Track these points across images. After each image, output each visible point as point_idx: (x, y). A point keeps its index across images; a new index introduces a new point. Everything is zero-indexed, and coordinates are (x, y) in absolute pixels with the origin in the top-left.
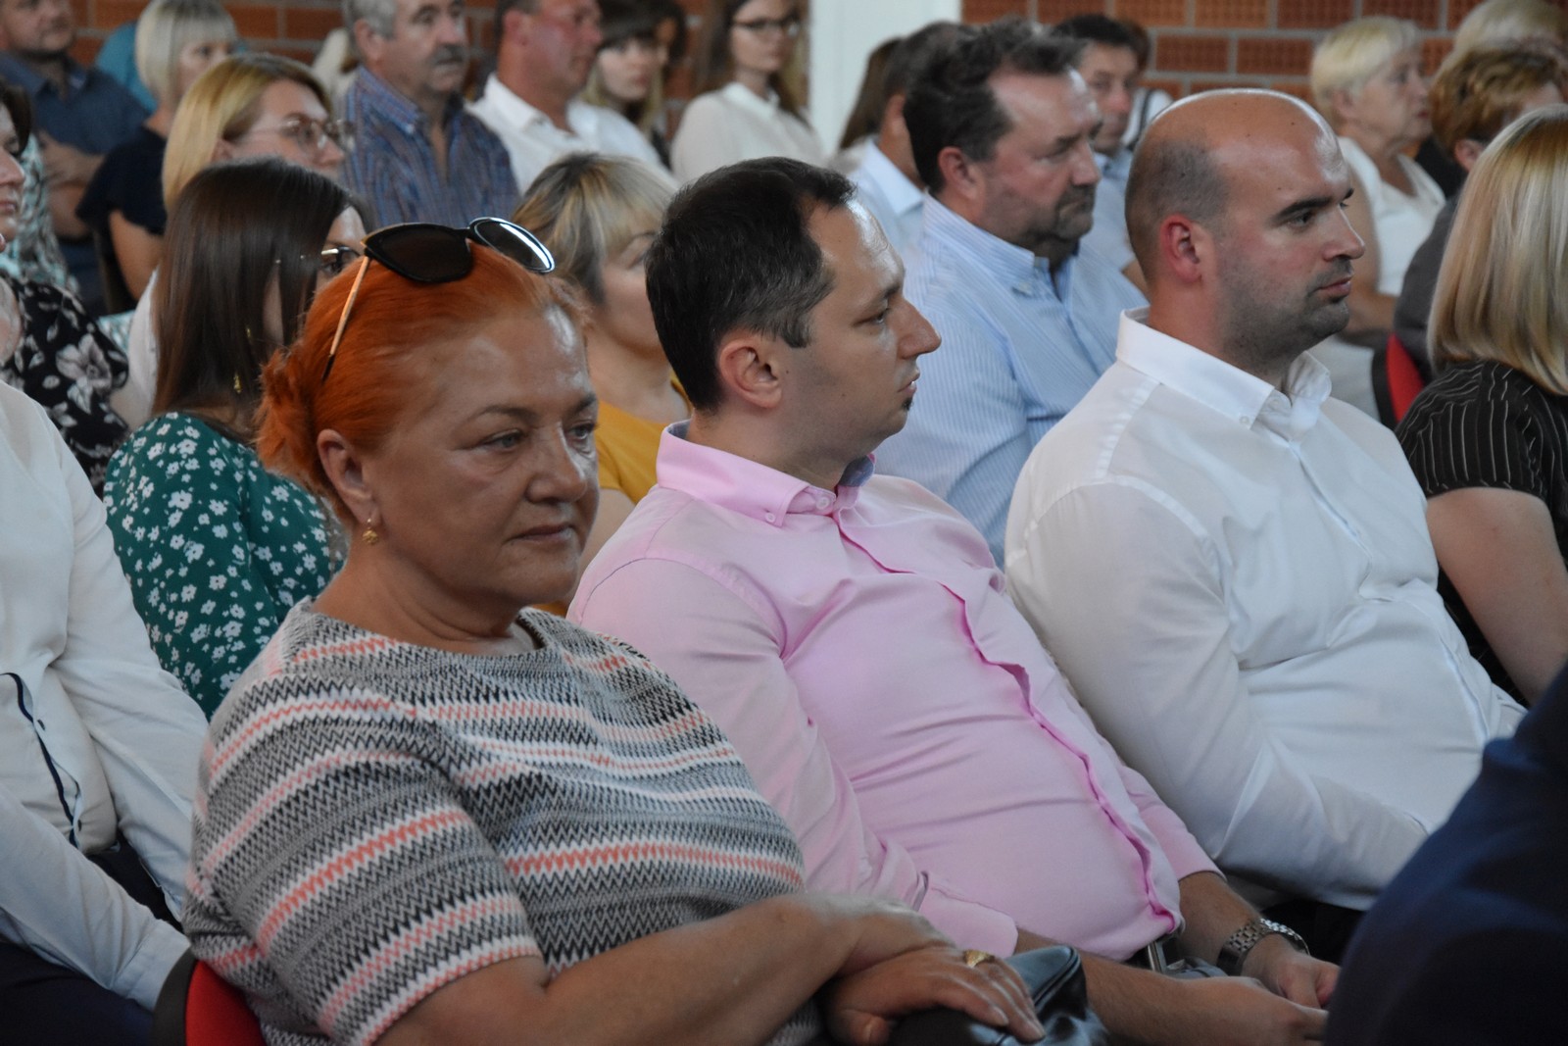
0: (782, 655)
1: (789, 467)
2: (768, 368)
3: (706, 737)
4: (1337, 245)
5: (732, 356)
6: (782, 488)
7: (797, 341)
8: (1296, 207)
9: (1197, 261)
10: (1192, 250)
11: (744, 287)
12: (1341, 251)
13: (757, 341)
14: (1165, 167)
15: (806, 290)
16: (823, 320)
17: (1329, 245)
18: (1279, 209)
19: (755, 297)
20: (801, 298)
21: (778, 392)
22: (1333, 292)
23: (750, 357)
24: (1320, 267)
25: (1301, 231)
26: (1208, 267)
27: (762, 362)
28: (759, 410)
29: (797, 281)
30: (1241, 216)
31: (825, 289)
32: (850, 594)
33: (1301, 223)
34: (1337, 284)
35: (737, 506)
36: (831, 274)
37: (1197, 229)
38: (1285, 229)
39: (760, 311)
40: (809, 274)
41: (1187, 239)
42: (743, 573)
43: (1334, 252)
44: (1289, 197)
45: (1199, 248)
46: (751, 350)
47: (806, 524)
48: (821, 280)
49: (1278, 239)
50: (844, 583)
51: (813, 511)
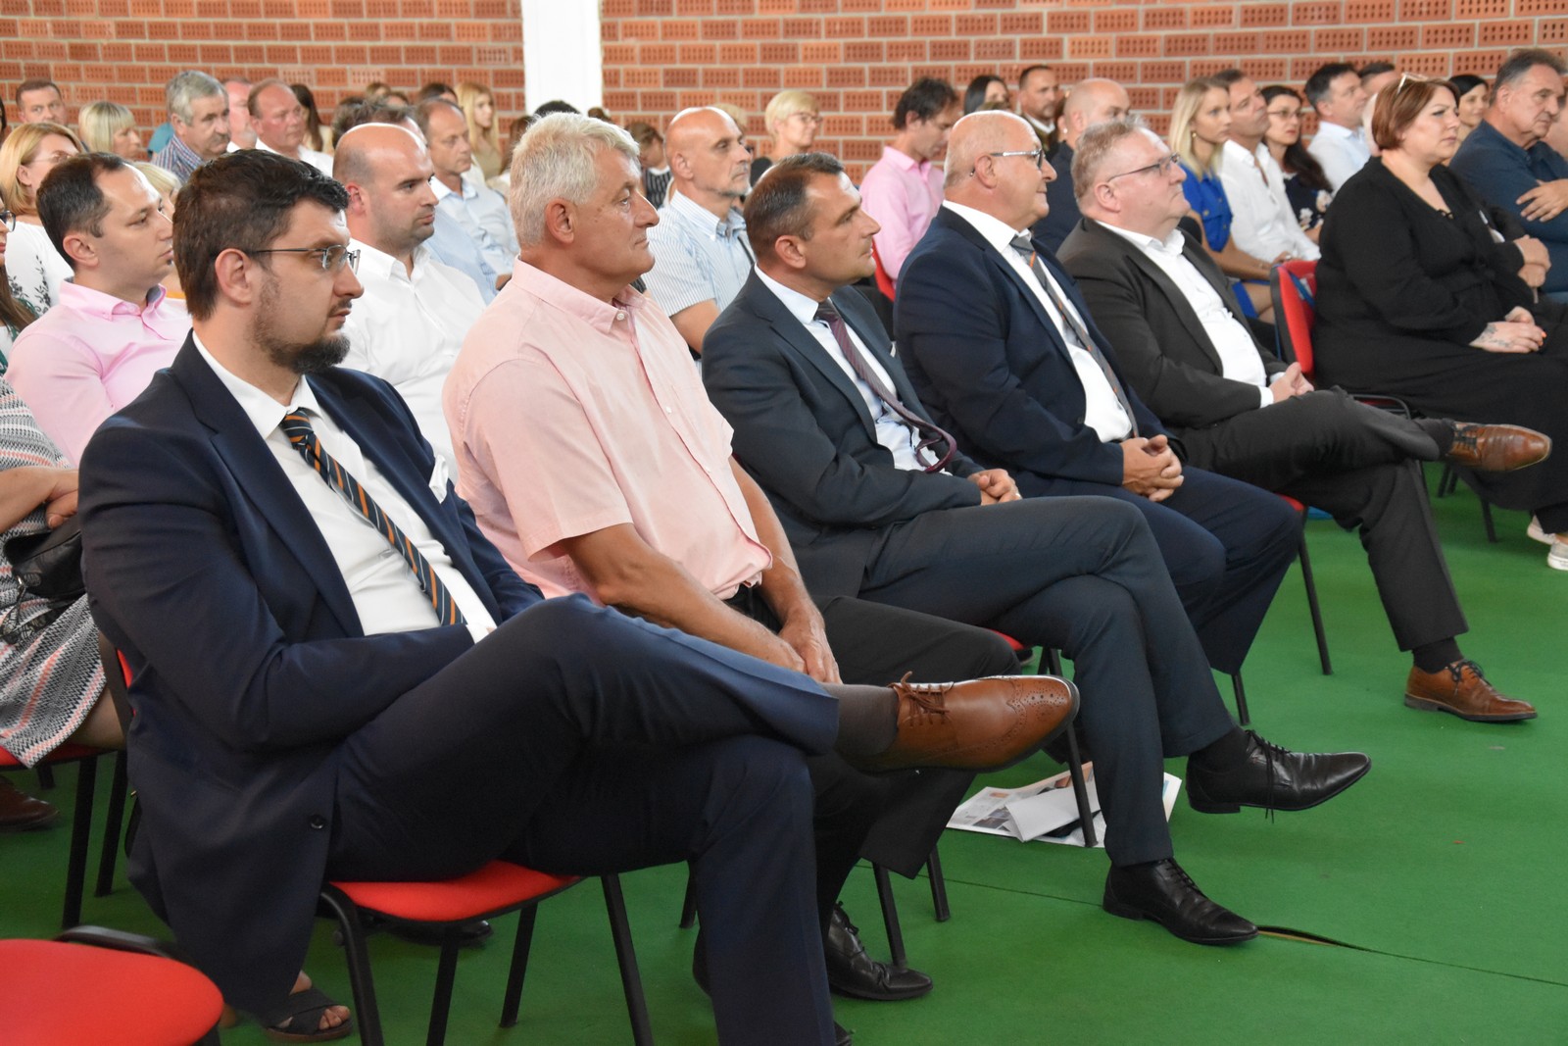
0: (101, 378)
1: (113, 293)
2: (88, 248)
3: (15, 404)
4: (427, 199)
5: (69, 242)
6: (109, 302)
7: (98, 235)
8: (405, 182)
9: (363, 204)
10: (360, 199)
11: (68, 211)
12: (428, 202)
13: (81, 236)
14: (348, 159)
15: (98, 211)
16: (110, 224)
17: (421, 199)
18: (397, 183)
19: (74, 215)
20: (96, 215)
21: (96, 259)
22: (425, 220)
23: (78, 244)
24: (419, 209)
25: (409, 193)
26: (367, 207)
27: (85, 245)
28: (91, 268)
29: (93, 207)
30: (382, 185)
31: (107, 209)
32: (135, 349)
33: (408, 189)
34: (428, 217)
35: (89, 311)
36: (110, 203)
37: (362, 189)
38: (401, 191)
39: (78, 221)
40: (99, 203)
41: (358, 194)
42: (79, 340)
43: (424, 203)
44: (402, 177)
45: (363, 198)
46: (78, 240)
47: (124, 320)
48: (105, 205)
49: (399, 195)
50: (131, 344)
51: (128, 313)
